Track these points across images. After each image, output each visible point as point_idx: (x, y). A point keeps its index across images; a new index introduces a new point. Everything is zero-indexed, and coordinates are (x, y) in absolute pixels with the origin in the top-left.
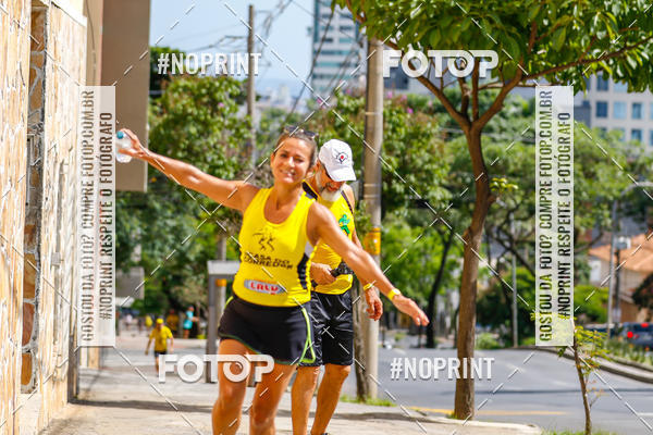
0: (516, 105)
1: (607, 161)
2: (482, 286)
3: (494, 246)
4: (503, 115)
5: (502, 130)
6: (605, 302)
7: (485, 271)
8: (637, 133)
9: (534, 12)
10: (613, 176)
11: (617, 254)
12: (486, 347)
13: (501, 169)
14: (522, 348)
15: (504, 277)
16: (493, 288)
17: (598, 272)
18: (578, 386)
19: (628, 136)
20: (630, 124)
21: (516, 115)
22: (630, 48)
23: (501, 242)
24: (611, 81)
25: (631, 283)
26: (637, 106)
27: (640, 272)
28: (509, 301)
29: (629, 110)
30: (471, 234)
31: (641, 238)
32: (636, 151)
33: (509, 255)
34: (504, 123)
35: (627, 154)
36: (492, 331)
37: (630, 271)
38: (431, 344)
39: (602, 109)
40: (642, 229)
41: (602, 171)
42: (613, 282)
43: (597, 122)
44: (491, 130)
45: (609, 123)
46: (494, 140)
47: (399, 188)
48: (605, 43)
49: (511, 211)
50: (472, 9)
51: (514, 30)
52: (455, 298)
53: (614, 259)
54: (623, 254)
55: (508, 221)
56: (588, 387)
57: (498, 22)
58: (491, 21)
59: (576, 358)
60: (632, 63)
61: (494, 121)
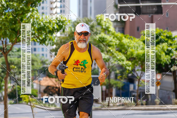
0: (16, 49)
1: (37, 61)
2: (9, 90)
3: (12, 81)
4: (13, 52)
5: (13, 55)
6: (37, 93)
7: (10, 87)
8: (43, 55)
9: (18, 28)
10: (38, 64)
11: (40, 82)
12: (11, 104)
13: (12, 63)
14: (19, 103)
15: (14, 88)
16: (12, 90)
17: (35, 86)
18: (31, 111)
19: (41, 56)
20: (41, 53)
21: (16, 52)
22: (40, 35)
23: (13, 80)
24: (37, 43)
25: (43, 88)
26: (43, 49)
27: (45, 86)
28: (16, 93)
29: (41, 50)
30: (6, 78)
31: (45, 78)
32: (43, 59)
33: (15, 83)
34: (13, 53)
35: (41, 59)
36: (12, 100)
37: (42, 86)
39: (35, 50)
40: (45, 76)
41: (35, 63)
42: (39, 88)
43: (34, 53)
44: (10, 55)
45: (37, 53)
46: (11, 57)
48: (35, 34)
49: (15, 73)
50: (5, 27)
51: (14, 32)
52: (4, 93)
53: (39, 83)
54: (41, 82)
55: (15, 75)
56: (34, 111)
57: (10, 30)
58: (9, 30)
59: (31, 105)
60: (41, 38)
61: (10, 53)
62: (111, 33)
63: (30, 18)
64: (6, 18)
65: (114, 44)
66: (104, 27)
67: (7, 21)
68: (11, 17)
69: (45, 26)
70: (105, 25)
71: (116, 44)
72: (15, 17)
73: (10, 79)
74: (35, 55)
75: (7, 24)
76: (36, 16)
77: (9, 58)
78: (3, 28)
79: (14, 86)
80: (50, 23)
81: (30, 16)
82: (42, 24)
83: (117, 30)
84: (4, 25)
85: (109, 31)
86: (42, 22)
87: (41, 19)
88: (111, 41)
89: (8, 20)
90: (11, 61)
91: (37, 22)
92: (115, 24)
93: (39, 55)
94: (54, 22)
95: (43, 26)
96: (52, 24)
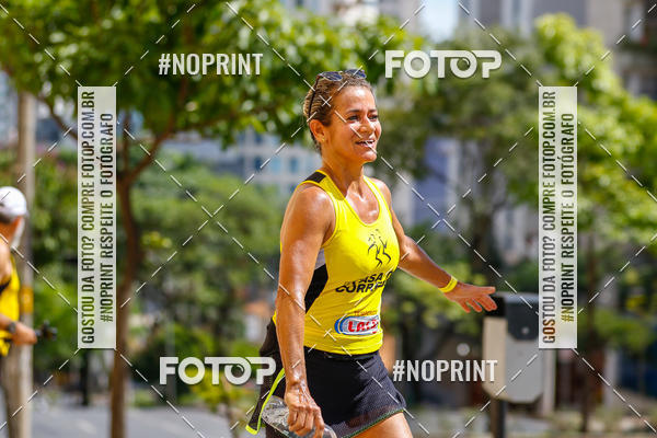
1: (263, 217)
2: (135, 344)
3: (148, 304)
5: (157, 185)
7: (139, 330)
12: (142, 406)
13: (152, 223)
15: (161, 334)
21: (169, 172)
24: (266, 137)
26: (293, 162)
29: (284, 166)
33: (164, 313)
38: (85, 403)
39: (258, 164)
41: (257, 227)
44: (142, 185)
45: (266, 178)
46: (147, 196)
47: (50, 243)
48: (256, 97)
60: (285, 117)
61: (147, 175)
62: (603, 100)
63: (236, 24)
64: (130, 19)
65: (617, 149)
66: (571, 72)
67: (132, 33)
68: (153, 16)
69: (305, 60)
70: (578, 64)
71: (625, 154)
72: (169, 19)
73: (143, 294)
74: (259, 189)
75: (133, 46)
76: (264, 16)
77: (139, 201)
78: (116, 62)
79: (156, 326)
80: (328, 48)
81: (238, 17)
82: (291, 52)
83: (635, 84)
84: (122, 50)
85: (595, 93)
86: (293, 42)
87: (287, 27)
88: (603, 138)
89: (140, 29)
90: (148, 212)
91: (272, 44)
92: (627, 59)
93: (275, 188)
94: (348, 44)
95: (298, 61)
96: (336, 56)
